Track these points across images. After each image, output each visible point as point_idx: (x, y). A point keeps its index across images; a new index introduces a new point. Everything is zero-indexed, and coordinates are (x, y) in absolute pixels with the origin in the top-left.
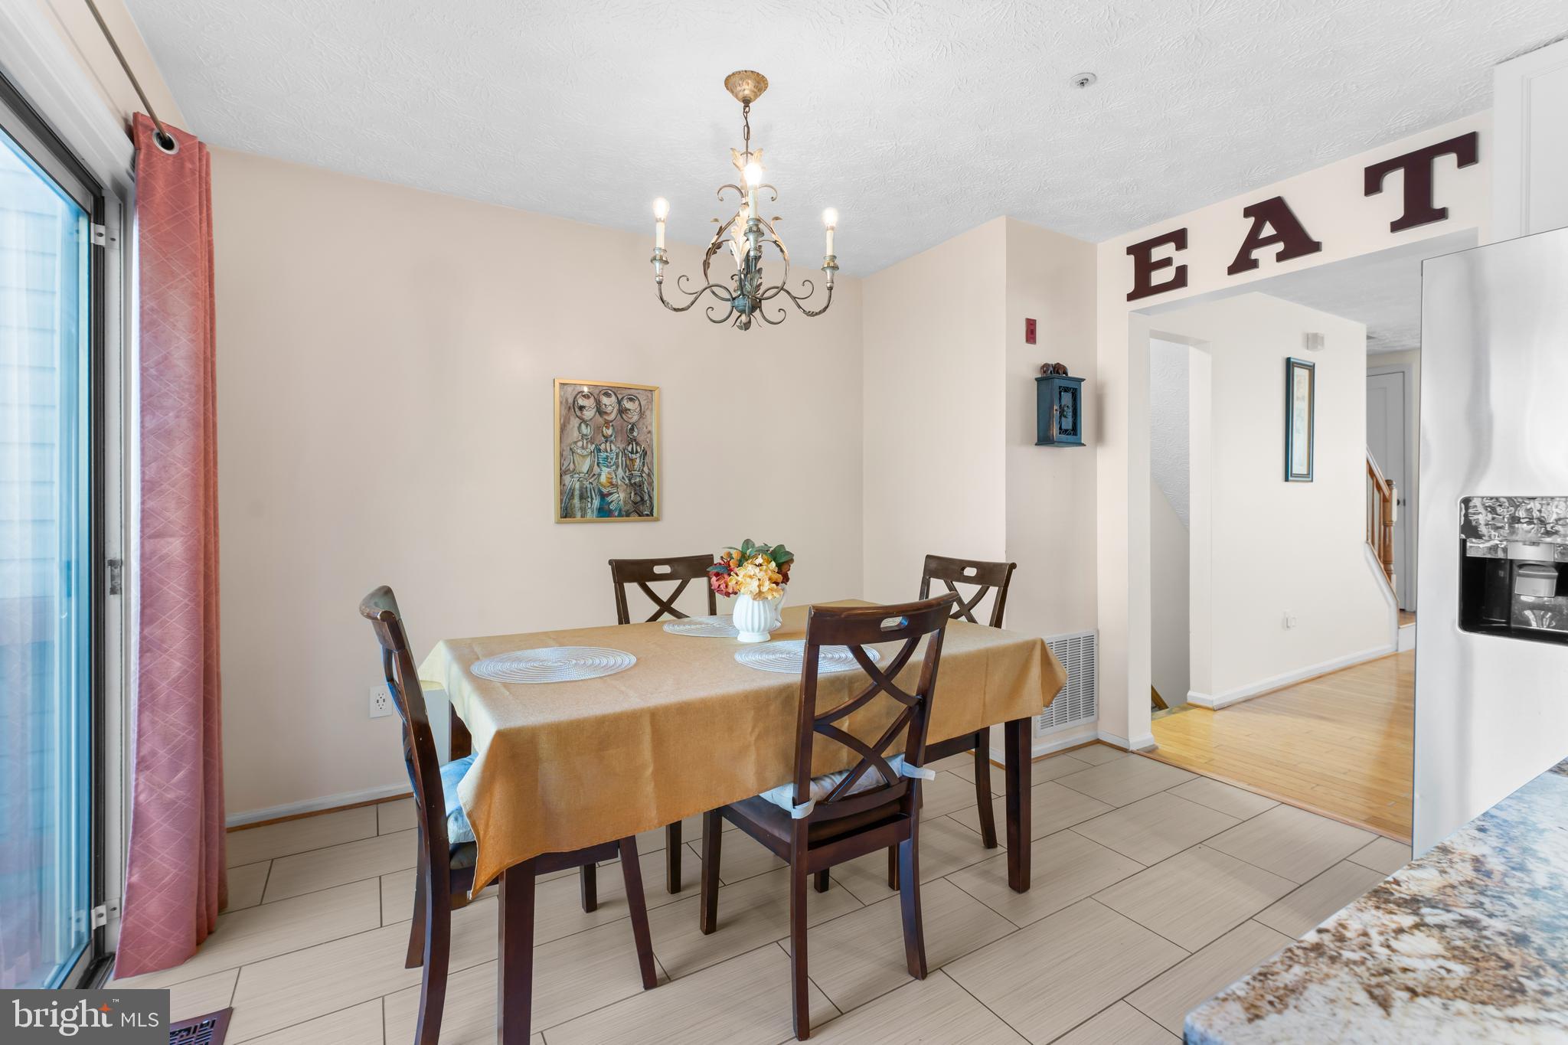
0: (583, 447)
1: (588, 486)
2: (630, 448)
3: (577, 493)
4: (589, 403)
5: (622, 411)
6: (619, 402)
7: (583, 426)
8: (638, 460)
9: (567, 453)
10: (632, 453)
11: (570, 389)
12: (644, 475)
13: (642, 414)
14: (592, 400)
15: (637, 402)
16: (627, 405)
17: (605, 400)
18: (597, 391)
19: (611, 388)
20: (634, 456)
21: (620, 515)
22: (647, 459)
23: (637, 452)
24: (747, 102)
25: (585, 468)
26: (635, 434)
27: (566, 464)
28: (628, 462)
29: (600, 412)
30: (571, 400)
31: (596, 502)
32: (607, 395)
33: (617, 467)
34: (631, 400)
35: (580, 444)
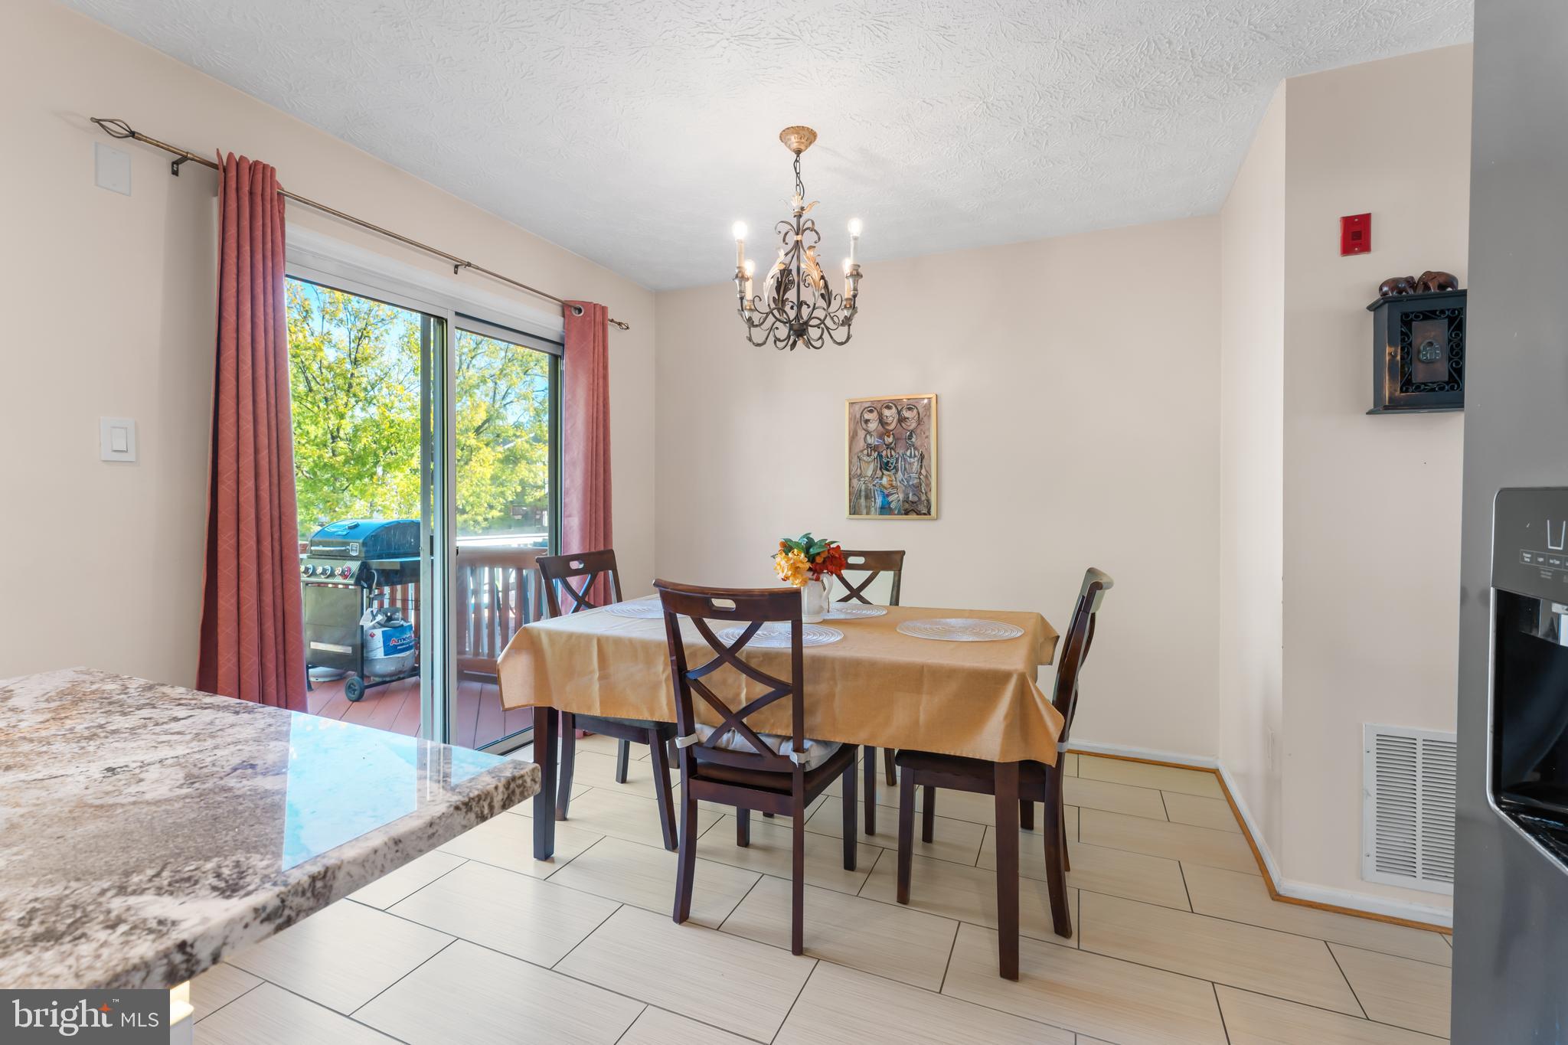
0: (868, 455)
1: (872, 488)
2: (908, 453)
3: (863, 493)
4: (873, 416)
5: (902, 420)
6: (899, 413)
7: (868, 437)
8: (916, 464)
9: (855, 459)
10: (910, 457)
11: (857, 407)
12: (922, 477)
13: (919, 421)
14: (875, 413)
15: (915, 411)
16: (906, 414)
17: (886, 412)
18: (880, 405)
19: (891, 401)
20: (912, 460)
21: (899, 513)
22: (924, 463)
23: (915, 456)
25: (870, 473)
26: (913, 440)
27: (854, 470)
28: (907, 466)
29: (882, 422)
30: (858, 416)
31: (879, 501)
32: (889, 407)
33: (897, 471)
34: (910, 409)
35: (865, 452)
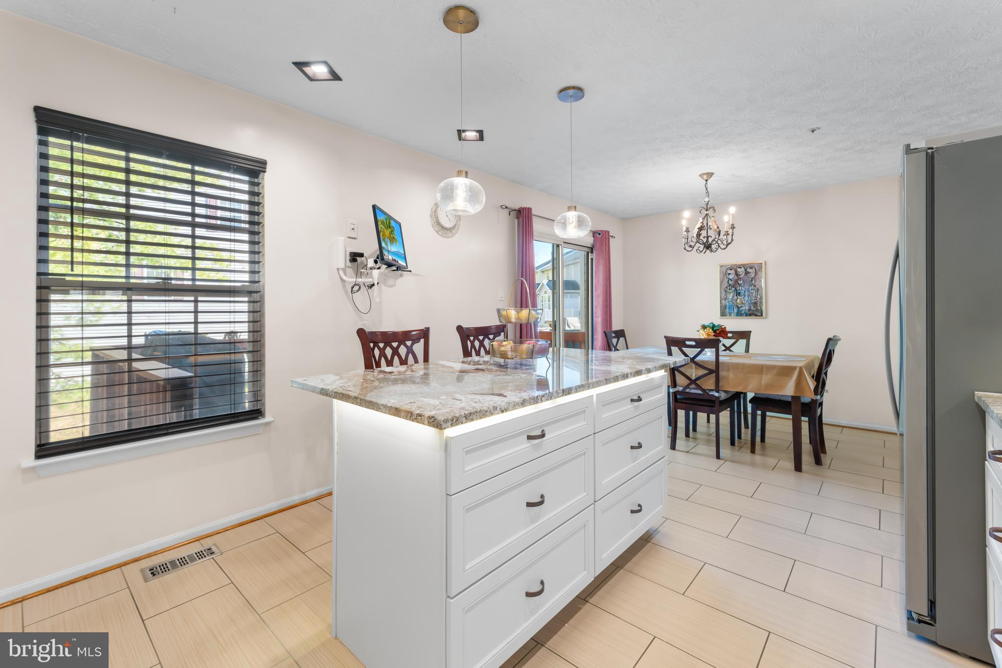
0: (730, 289)
1: (732, 304)
2: (751, 288)
3: (727, 307)
4: (733, 272)
5: (747, 273)
6: (745, 270)
7: (730, 281)
8: (755, 293)
9: (723, 291)
10: (752, 290)
11: (724, 268)
12: (758, 299)
13: (756, 273)
14: (733, 271)
15: (754, 269)
16: (749, 270)
17: (739, 270)
18: (735, 267)
19: (741, 265)
20: (753, 291)
21: (746, 315)
22: (759, 292)
23: (754, 289)
24: (707, 181)
25: (731, 297)
26: (753, 282)
27: (723, 296)
28: (750, 294)
29: (737, 274)
30: (724, 272)
31: (736, 310)
32: (740, 268)
33: (745, 296)
34: (751, 268)
35: (728, 288)
